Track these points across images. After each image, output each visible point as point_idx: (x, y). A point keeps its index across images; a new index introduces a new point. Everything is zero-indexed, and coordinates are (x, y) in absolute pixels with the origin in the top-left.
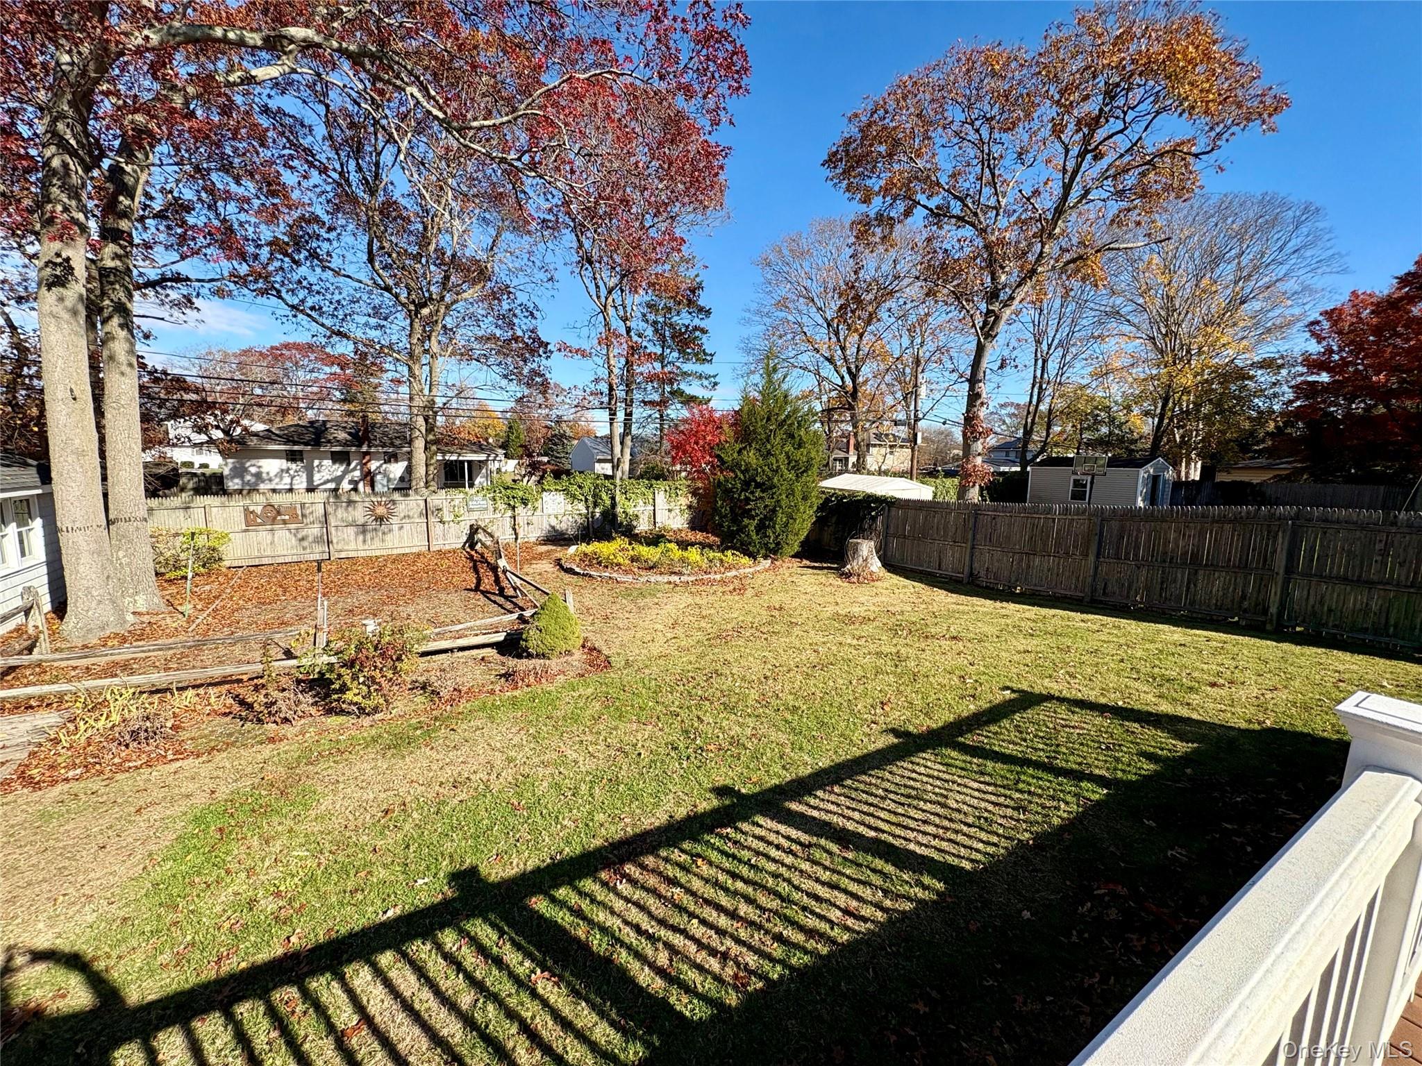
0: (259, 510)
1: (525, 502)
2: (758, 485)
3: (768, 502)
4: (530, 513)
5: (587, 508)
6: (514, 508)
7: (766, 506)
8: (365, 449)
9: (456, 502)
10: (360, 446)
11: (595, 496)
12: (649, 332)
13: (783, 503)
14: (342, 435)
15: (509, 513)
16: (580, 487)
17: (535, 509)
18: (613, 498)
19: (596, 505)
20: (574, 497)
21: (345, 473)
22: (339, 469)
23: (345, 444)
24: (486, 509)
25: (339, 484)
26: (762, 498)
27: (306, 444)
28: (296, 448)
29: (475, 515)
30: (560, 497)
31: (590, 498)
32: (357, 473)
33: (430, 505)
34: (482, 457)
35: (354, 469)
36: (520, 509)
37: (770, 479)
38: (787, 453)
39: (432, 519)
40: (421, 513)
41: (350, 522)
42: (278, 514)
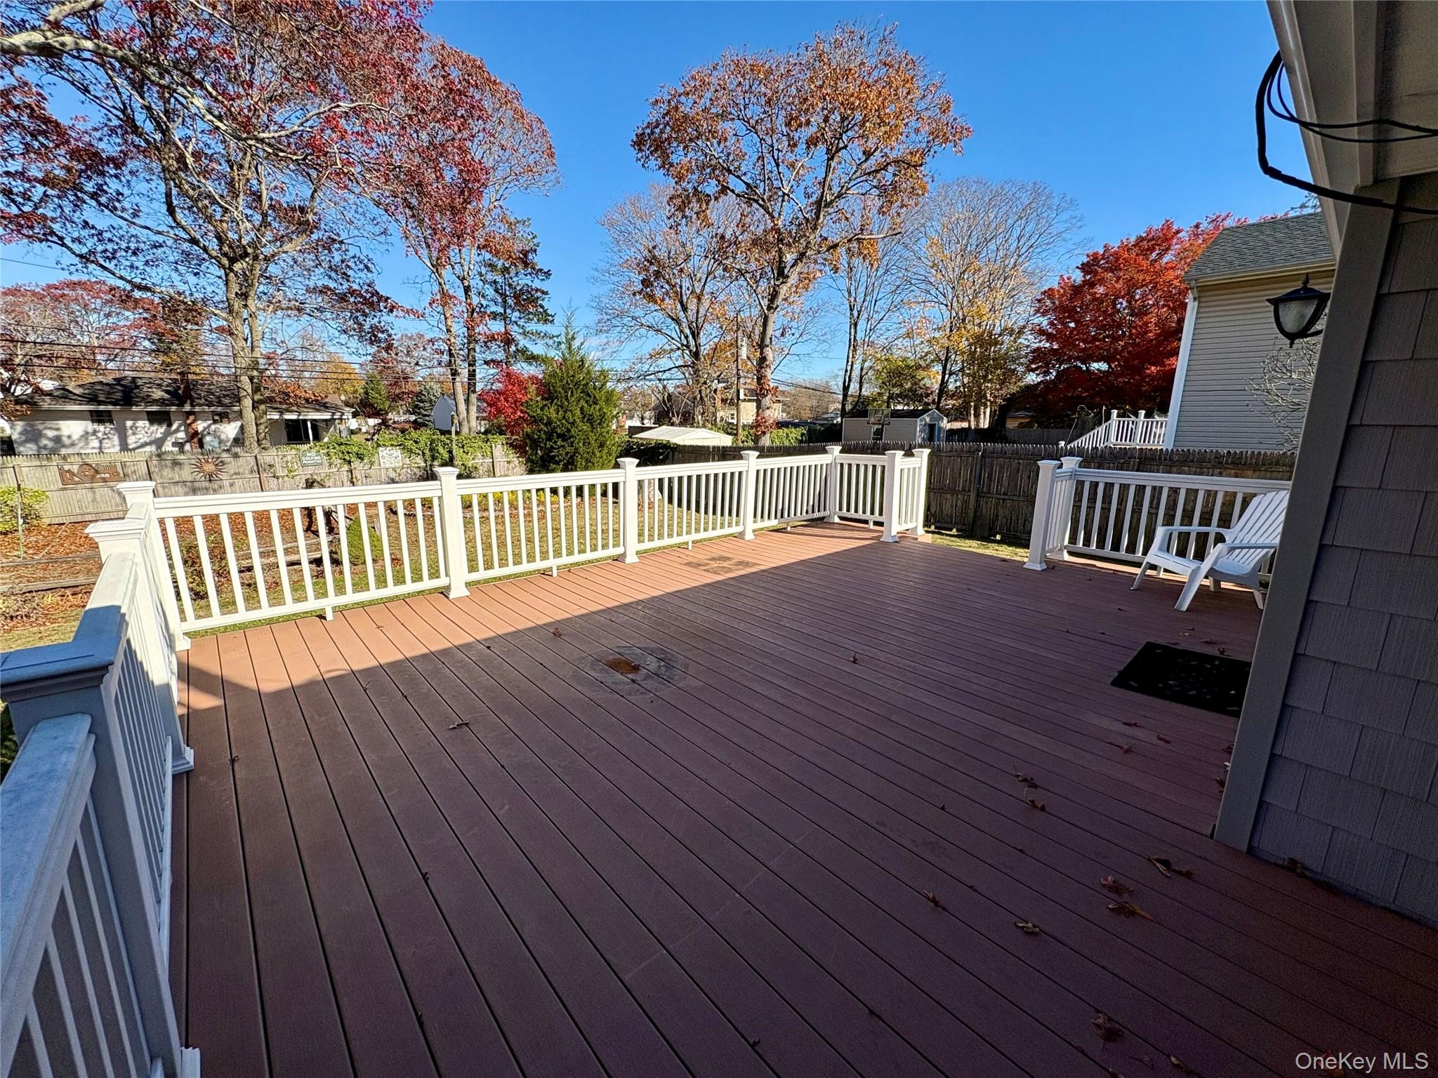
0: (76, 469)
1: (360, 457)
2: (559, 436)
3: (568, 449)
4: (367, 467)
5: (425, 461)
6: (349, 462)
7: (567, 453)
8: (187, 408)
9: (289, 458)
10: (181, 404)
11: (431, 450)
12: (490, 292)
13: (581, 450)
14: (158, 394)
15: (346, 467)
16: (416, 442)
17: (372, 463)
18: (450, 452)
19: (433, 458)
20: (411, 451)
21: (166, 435)
22: (159, 431)
23: (161, 402)
24: (321, 464)
25: (159, 447)
26: (563, 446)
27: (114, 404)
28: (102, 408)
29: (310, 470)
30: (397, 452)
31: (427, 452)
32: (181, 435)
33: (261, 461)
34: (327, 416)
35: (177, 431)
36: (356, 464)
37: (569, 431)
38: (582, 409)
39: (264, 475)
40: (252, 472)
41: (177, 479)
42: (97, 472)
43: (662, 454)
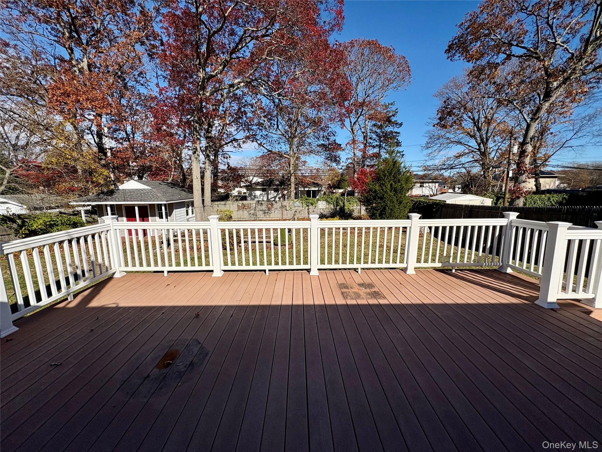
0: (240, 205)
1: (312, 204)
2: (379, 198)
4: (314, 208)
5: (334, 207)
6: (308, 206)
7: (382, 206)
8: (283, 187)
9: (291, 204)
10: (281, 186)
11: (337, 202)
12: (374, 136)
13: (388, 204)
14: (277, 183)
15: (307, 208)
16: (331, 199)
17: (316, 207)
18: (344, 203)
19: (337, 206)
20: (329, 203)
21: (278, 195)
22: (275, 194)
23: (277, 185)
24: (300, 206)
25: (275, 199)
26: (380, 203)
27: (267, 186)
28: (264, 187)
29: (296, 208)
30: (324, 203)
31: (335, 203)
32: (280, 195)
33: (283, 205)
34: (317, 189)
35: (280, 194)
36: (311, 207)
37: (383, 195)
38: (391, 185)
39: (283, 209)
40: (280, 208)
41: (261, 209)
42: (245, 206)
43: (435, 208)
